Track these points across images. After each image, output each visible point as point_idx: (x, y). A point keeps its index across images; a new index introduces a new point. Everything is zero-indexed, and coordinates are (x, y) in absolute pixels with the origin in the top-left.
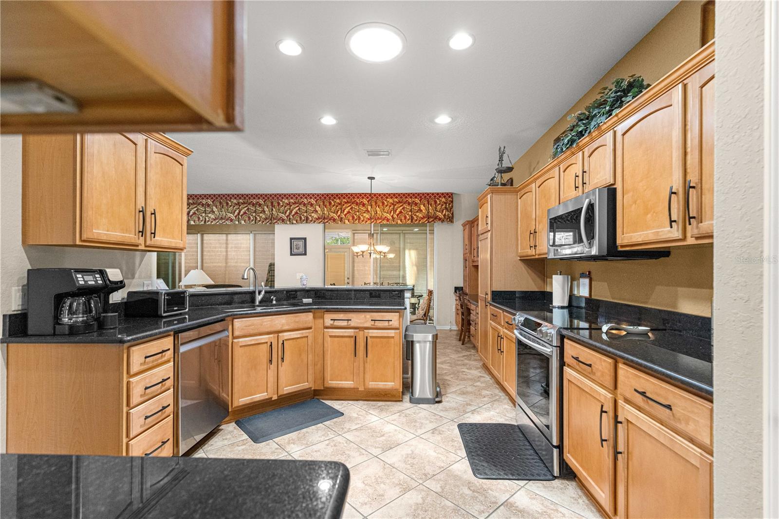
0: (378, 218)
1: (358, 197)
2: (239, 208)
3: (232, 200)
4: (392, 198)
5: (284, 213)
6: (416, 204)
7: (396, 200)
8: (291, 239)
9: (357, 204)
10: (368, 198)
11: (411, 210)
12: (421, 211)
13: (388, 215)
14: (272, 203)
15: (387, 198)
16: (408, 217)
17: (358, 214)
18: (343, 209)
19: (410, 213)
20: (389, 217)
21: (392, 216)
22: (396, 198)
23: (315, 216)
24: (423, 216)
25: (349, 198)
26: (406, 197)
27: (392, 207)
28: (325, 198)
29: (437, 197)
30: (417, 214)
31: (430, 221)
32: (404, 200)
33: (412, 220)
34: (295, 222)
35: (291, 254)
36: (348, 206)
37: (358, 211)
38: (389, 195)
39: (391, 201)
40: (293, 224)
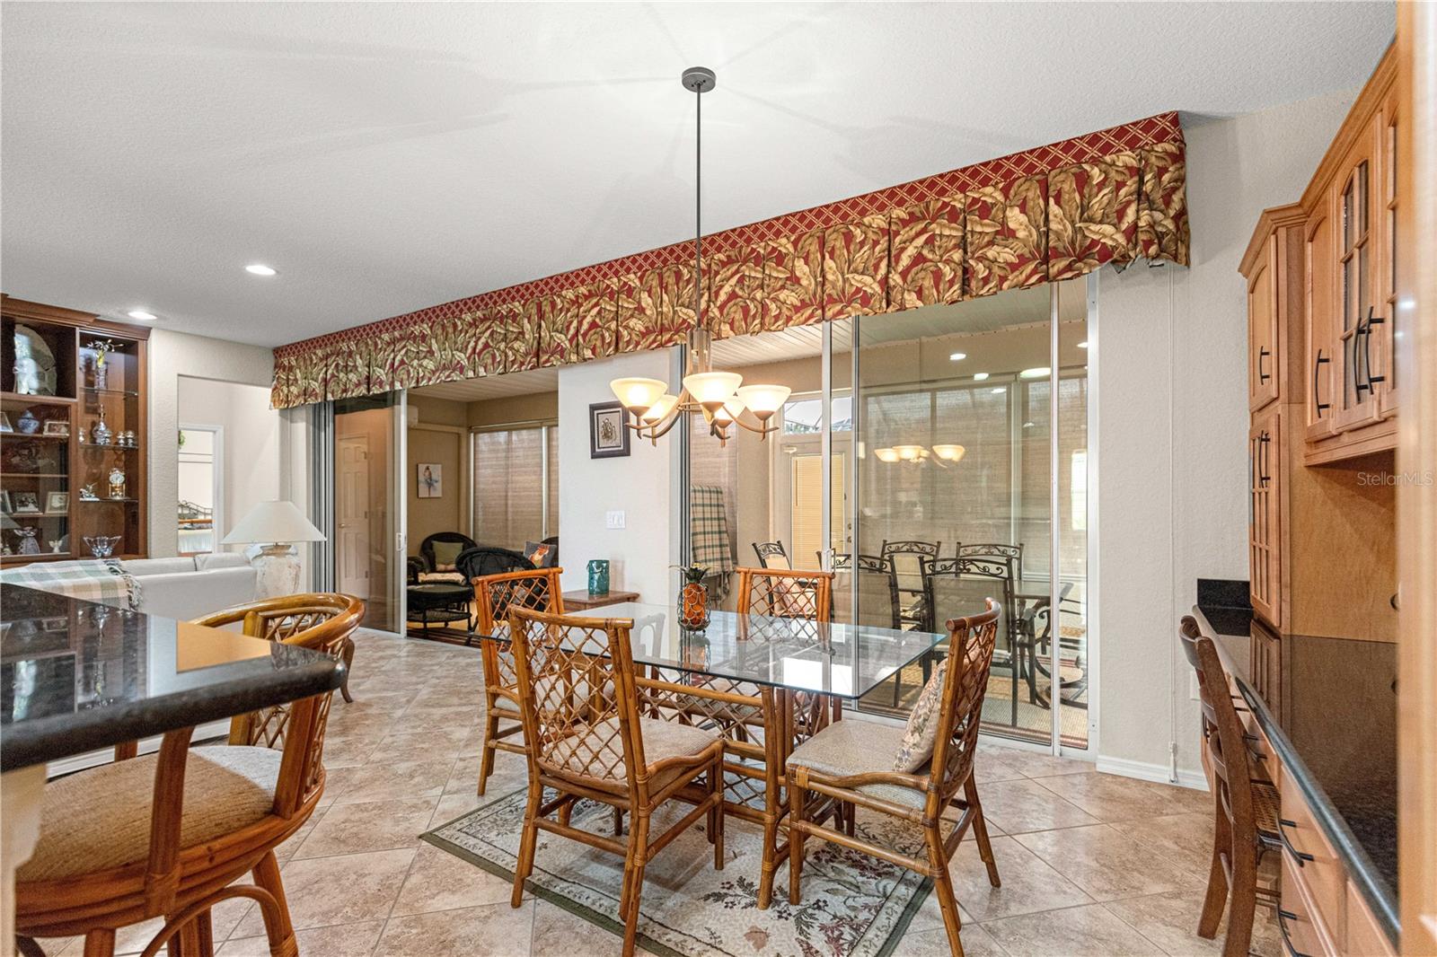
0: (832, 300)
1: (762, 237)
2: (475, 334)
3: (463, 316)
4: (881, 208)
5: (565, 332)
6: (985, 211)
7: (899, 213)
8: (593, 408)
9: (759, 260)
10: (793, 230)
11: (964, 237)
12: (1012, 234)
13: (868, 279)
14: (539, 306)
15: (863, 213)
16: (948, 272)
17: (759, 295)
18: (714, 289)
19: (957, 256)
20: (871, 285)
21: (884, 283)
22: (901, 203)
23: (637, 324)
24: (1020, 257)
25: (734, 244)
26: (943, 192)
27: (883, 243)
28: (665, 261)
29: (1093, 152)
30: (991, 253)
31: (1053, 271)
32: (935, 206)
33: (965, 283)
34: (588, 353)
35: (595, 456)
36: (729, 273)
37: (761, 287)
38: (872, 198)
39: (878, 221)
40: (585, 360)
